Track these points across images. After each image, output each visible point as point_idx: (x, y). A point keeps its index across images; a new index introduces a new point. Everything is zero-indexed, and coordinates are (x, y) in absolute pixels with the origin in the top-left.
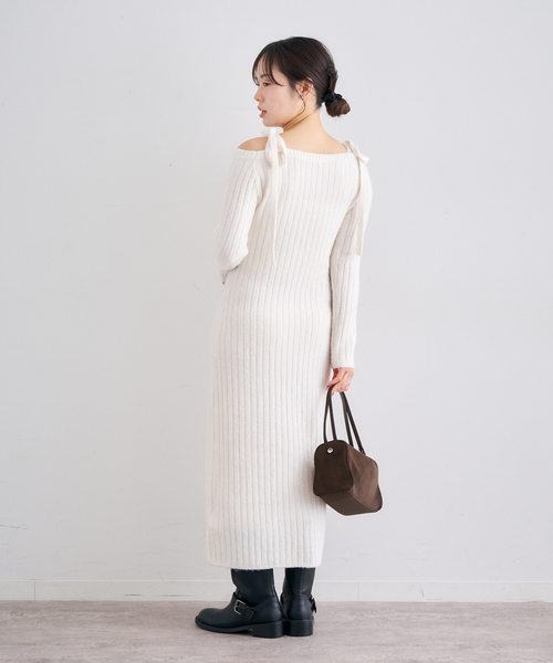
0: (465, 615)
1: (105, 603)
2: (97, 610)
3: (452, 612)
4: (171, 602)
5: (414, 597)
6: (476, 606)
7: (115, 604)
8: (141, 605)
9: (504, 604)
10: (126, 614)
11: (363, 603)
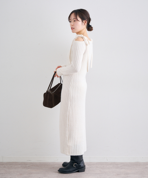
0: (119, 166)
1: (22, 163)
2: (20, 165)
3: (115, 165)
4: (39, 162)
5: (105, 161)
6: (121, 163)
7: (24, 163)
8: (31, 163)
9: (129, 163)
10: (27, 165)
11: (91, 162)
